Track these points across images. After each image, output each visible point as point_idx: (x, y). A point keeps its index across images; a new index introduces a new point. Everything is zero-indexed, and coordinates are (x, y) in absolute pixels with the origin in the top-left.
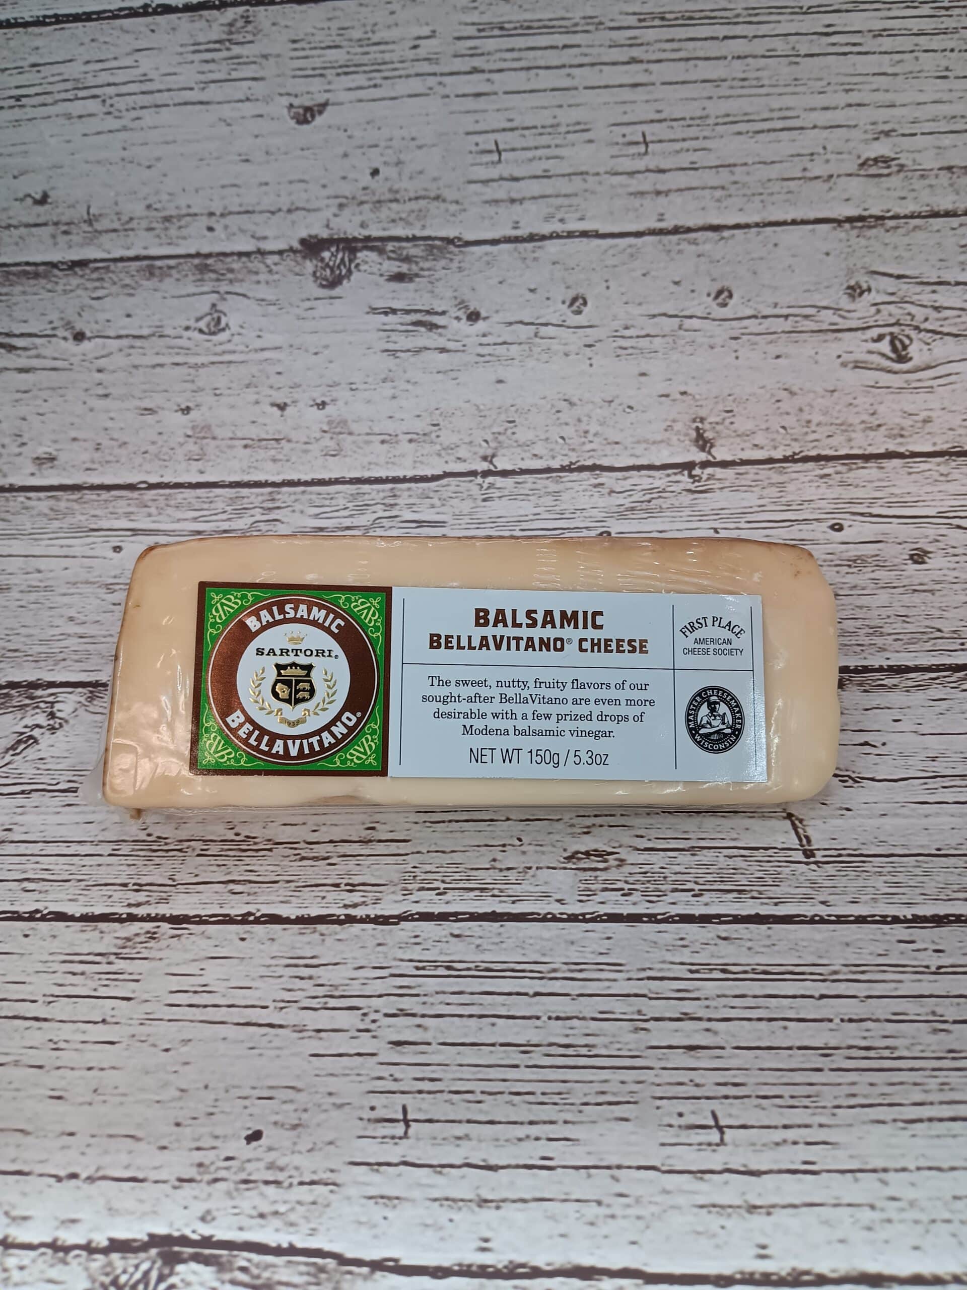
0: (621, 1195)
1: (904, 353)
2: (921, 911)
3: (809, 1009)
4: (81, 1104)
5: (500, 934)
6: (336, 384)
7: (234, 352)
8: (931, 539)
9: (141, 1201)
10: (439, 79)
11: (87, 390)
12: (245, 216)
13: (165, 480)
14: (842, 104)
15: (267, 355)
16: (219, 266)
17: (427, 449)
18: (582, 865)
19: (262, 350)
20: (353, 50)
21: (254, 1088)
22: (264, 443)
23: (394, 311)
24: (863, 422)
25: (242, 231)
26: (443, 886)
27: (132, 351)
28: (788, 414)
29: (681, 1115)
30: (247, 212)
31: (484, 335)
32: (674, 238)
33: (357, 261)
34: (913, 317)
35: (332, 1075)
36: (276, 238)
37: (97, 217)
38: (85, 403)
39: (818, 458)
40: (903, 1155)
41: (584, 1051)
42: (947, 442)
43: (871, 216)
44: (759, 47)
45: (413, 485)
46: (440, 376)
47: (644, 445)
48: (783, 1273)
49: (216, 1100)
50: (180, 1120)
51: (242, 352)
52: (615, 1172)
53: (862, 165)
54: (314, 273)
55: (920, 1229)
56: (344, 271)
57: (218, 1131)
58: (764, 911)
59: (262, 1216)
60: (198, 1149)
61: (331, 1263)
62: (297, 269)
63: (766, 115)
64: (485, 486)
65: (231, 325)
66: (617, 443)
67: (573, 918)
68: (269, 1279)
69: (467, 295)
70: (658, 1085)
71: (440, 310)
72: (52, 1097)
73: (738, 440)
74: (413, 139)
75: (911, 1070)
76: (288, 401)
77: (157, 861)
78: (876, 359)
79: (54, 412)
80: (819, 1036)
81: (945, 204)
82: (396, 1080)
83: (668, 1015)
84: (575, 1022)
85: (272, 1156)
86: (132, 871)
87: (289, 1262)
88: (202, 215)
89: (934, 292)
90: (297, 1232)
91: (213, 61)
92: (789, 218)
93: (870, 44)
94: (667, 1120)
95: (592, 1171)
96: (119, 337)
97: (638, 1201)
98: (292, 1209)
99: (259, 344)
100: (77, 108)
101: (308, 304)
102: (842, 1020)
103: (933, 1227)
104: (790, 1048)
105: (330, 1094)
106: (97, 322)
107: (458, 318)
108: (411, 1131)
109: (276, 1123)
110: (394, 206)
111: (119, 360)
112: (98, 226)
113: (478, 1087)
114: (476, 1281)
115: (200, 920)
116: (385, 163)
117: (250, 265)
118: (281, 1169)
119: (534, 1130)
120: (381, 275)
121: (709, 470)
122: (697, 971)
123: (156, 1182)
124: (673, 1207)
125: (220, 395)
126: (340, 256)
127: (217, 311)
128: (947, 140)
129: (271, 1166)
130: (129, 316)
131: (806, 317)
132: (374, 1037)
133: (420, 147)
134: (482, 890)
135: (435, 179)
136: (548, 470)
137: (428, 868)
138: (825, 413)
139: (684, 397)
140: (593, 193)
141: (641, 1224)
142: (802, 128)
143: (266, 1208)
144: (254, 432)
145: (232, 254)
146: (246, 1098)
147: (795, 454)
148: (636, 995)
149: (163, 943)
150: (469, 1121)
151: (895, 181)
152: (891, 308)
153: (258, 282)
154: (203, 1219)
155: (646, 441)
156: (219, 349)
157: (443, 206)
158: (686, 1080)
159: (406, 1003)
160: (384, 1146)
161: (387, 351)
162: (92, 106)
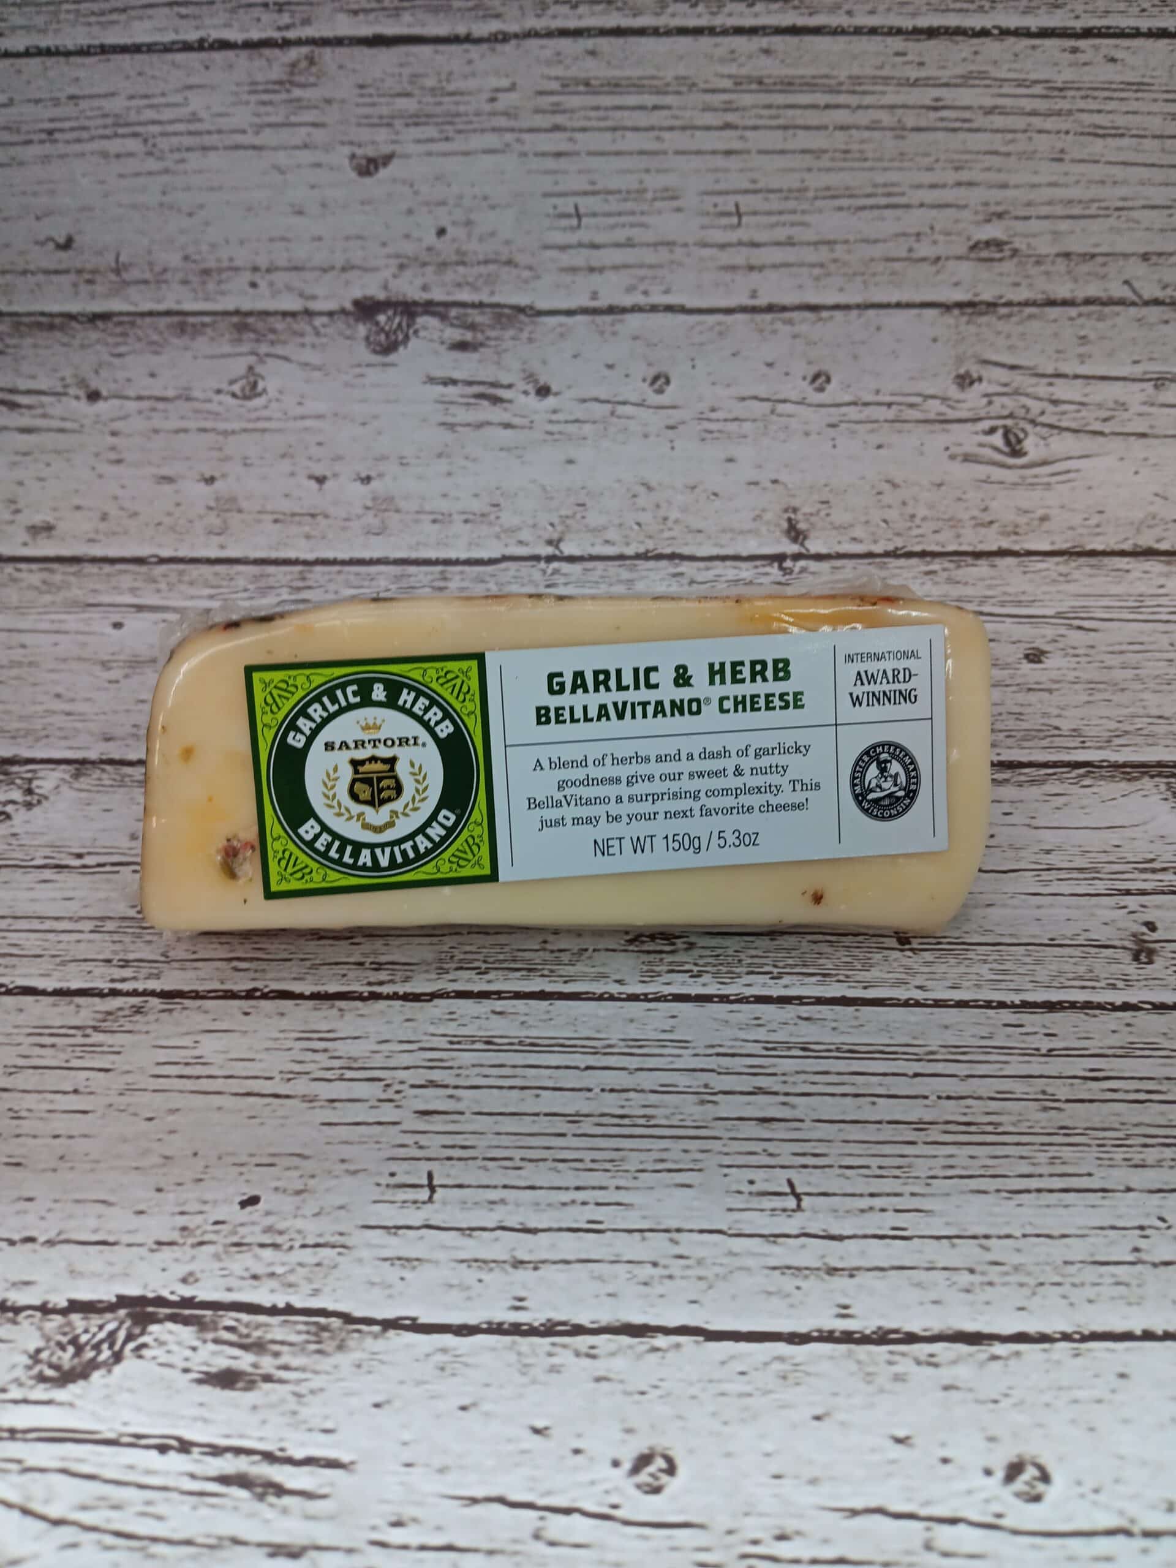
0: (681, 1257)
1: (1018, 447)
2: (1030, 997)
3: (901, 1086)
4: (44, 1170)
5: (548, 1012)
6: (384, 458)
7: (269, 419)
8: (1049, 638)
9: (110, 1264)
10: (516, 135)
11: (97, 455)
12: (294, 274)
13: (181, 554)
14: (951, 182)
15: (308, 423)
16: (260, 325)
17: (484, 530)
18: (645, 947)
19: (303, 418)
20: (425, 100)
21: (252, 1155)
22: (297, 518)
23: (454, 382)
24: (973, 518)
25: (289, 288)
26: (484, 966)
27: (153, 414)
28: (889, 507)
29: (751, 1182)
30: (296, 269)
31: (555, 412)
32: (768, 317)
33: (417, 326)
34: (1028, 410)
35: (346, 1143)
36: (326, 298)
37: (126, 267)
38: (93, 468)
39: (923, 554)
40: (1008, 1223)
41: (642, 1121)
42: (1066, 541)
43: (981, 303)
44: (863, 118)
45: (467, 568)
46: (503, 454)
47: (729, 535)
48: (868, 1332)
49: (207, 1167)
50: (162, 1185)
51: (279, 419)
52: (675, 1235)
53: (973, 247)
54: (367, 338)
55: (1026, 1291)
56: (401, 337)
57: (208, 1196)
58: (851, 993)
59: (255, 1277)
60: (182, 1213)
61: (335, 1322)
62: (348, 332)
63: (869, 190)
64: (549, 571)
65: (269, 390)
66: (700, 531)
67: (633, 998)
68: (259, 1338)
69: (535, 366)
70: (727, 1154)
71: (505, 382)
72: (7, 1164)
73: (834, 532)
74: (485, 198)
75: (1018, 1144)
76: (328, 474)
77: (148, 938)
78: (988, 453)
79: (58, 478)
80: (915, 1112)
81: (1063, 291)
82: (421, 1147)
83: (739, 1089)
84: (632, 1095)
85: (269, 1221)
86: (117, 947)
87: (286, 1321)
88: (245, 269)
89: (1051, 384)
90: (296, 1292)
91: (271, 103)
92: (894, 300)
93: (980, 121)
94: (735, 1187)
95: (647, 1234)
96: (140, 398)
97: (700, 1262)
98: (292, 1271)
99: (299, 411)
100: (114, 146)
101: (358, 370)
102: (939, 1097)
103: (1040, 1289)
104: (880, 1122)
105: (343, 1161)
106: (115, 381)
107: (526, 393)
108: (436, 1196)
109: (276, 1189)
110: (461, 269)
111: (139, 424)
112: (126, 276)
113: (518, 1154)
114: (508, 1339)
115: (196, 995)
116: (454, 223)
117: (295, 327)
118: (281, 1233)
119: (581, 1196)
120: (442, 343)
121: (802, 563)
122: (774, 1049)
123: (129, 1245)
124: (741, 1269)
125: (251, 465)
126: (397, 320)
127: (254, 374)
128: (1064, 226)
129: (268, 1230)
130: (153, 375)
131: (912, 406)
132: (398, 1107)
133: (493, 207)
134: (530, 970)
135: (507, 242)
136: (621, 557)
137: (468, 948)
138: (931, 506)
139: (776, 486)
140: (680, 264)
141: (703, 1285)
142: (907, 206)
143: (259, 1269)
144: (287, 506)
145: (275, 313)
146: (242, 1165)
147: (897, 549)
148: (702, 1070)
149: (151, 1017)
150: (505, 1187)
151: (1009, 266)
152: (1005, 400)
153: (303, 345)
154: (184, 1280)
155: (732, 530)
156: (254, 415)
157: (514, 271)
158: (759, 1150)
159: (437, 1075)
160: (405, 1211)
161: (443, 424)
162: (133, 145)
